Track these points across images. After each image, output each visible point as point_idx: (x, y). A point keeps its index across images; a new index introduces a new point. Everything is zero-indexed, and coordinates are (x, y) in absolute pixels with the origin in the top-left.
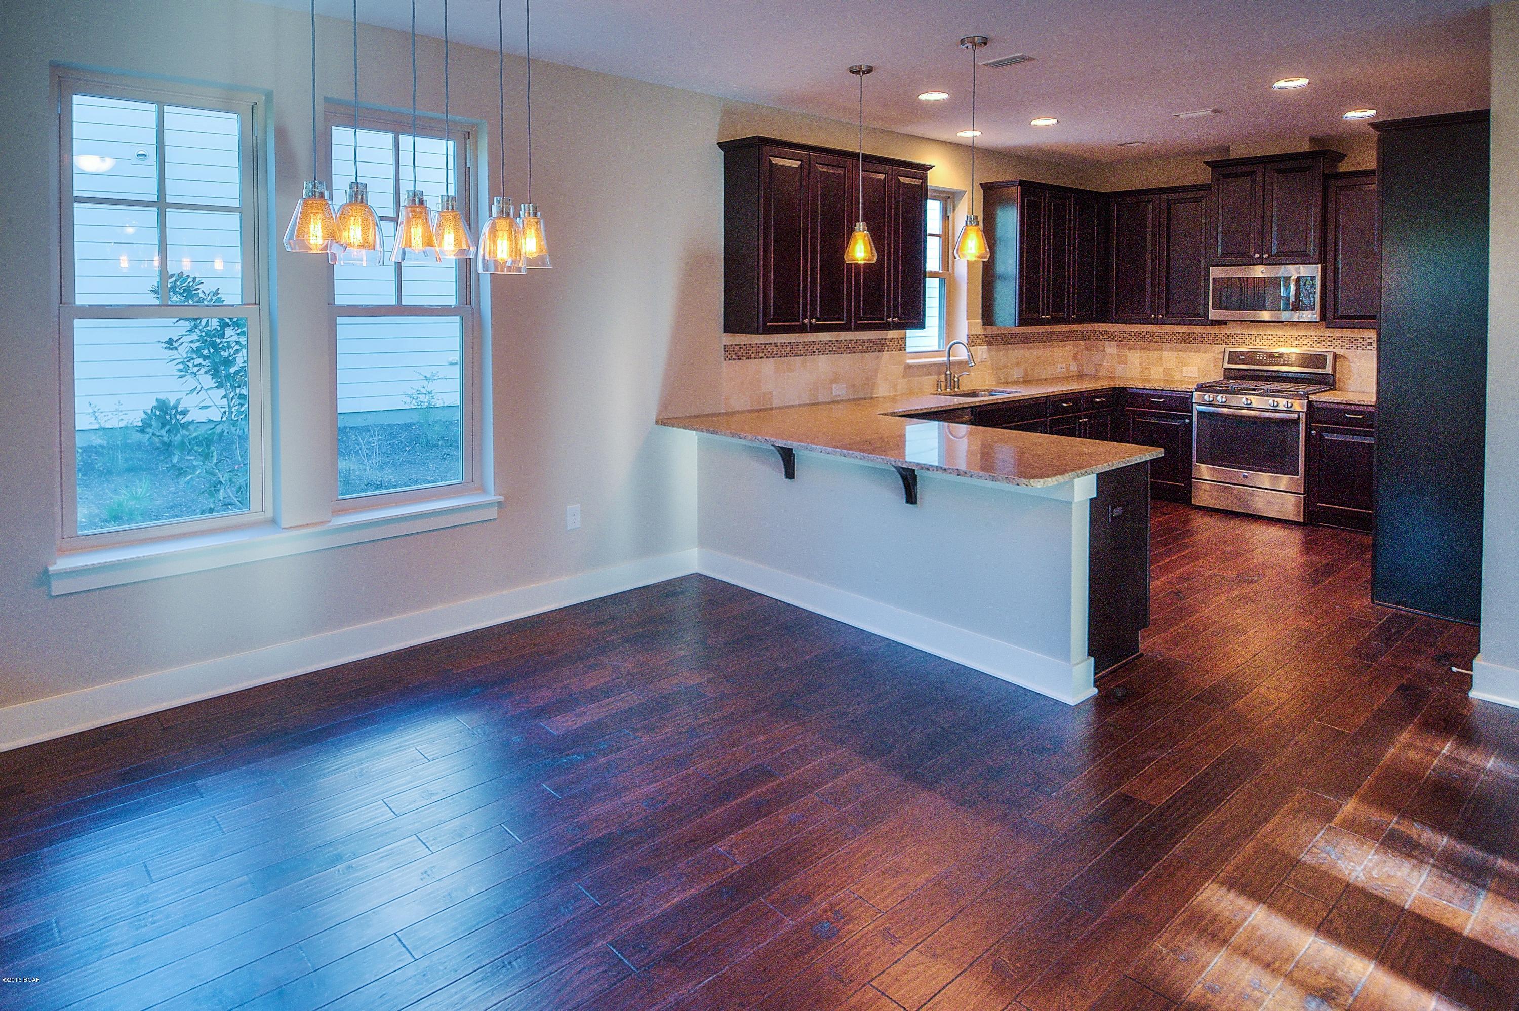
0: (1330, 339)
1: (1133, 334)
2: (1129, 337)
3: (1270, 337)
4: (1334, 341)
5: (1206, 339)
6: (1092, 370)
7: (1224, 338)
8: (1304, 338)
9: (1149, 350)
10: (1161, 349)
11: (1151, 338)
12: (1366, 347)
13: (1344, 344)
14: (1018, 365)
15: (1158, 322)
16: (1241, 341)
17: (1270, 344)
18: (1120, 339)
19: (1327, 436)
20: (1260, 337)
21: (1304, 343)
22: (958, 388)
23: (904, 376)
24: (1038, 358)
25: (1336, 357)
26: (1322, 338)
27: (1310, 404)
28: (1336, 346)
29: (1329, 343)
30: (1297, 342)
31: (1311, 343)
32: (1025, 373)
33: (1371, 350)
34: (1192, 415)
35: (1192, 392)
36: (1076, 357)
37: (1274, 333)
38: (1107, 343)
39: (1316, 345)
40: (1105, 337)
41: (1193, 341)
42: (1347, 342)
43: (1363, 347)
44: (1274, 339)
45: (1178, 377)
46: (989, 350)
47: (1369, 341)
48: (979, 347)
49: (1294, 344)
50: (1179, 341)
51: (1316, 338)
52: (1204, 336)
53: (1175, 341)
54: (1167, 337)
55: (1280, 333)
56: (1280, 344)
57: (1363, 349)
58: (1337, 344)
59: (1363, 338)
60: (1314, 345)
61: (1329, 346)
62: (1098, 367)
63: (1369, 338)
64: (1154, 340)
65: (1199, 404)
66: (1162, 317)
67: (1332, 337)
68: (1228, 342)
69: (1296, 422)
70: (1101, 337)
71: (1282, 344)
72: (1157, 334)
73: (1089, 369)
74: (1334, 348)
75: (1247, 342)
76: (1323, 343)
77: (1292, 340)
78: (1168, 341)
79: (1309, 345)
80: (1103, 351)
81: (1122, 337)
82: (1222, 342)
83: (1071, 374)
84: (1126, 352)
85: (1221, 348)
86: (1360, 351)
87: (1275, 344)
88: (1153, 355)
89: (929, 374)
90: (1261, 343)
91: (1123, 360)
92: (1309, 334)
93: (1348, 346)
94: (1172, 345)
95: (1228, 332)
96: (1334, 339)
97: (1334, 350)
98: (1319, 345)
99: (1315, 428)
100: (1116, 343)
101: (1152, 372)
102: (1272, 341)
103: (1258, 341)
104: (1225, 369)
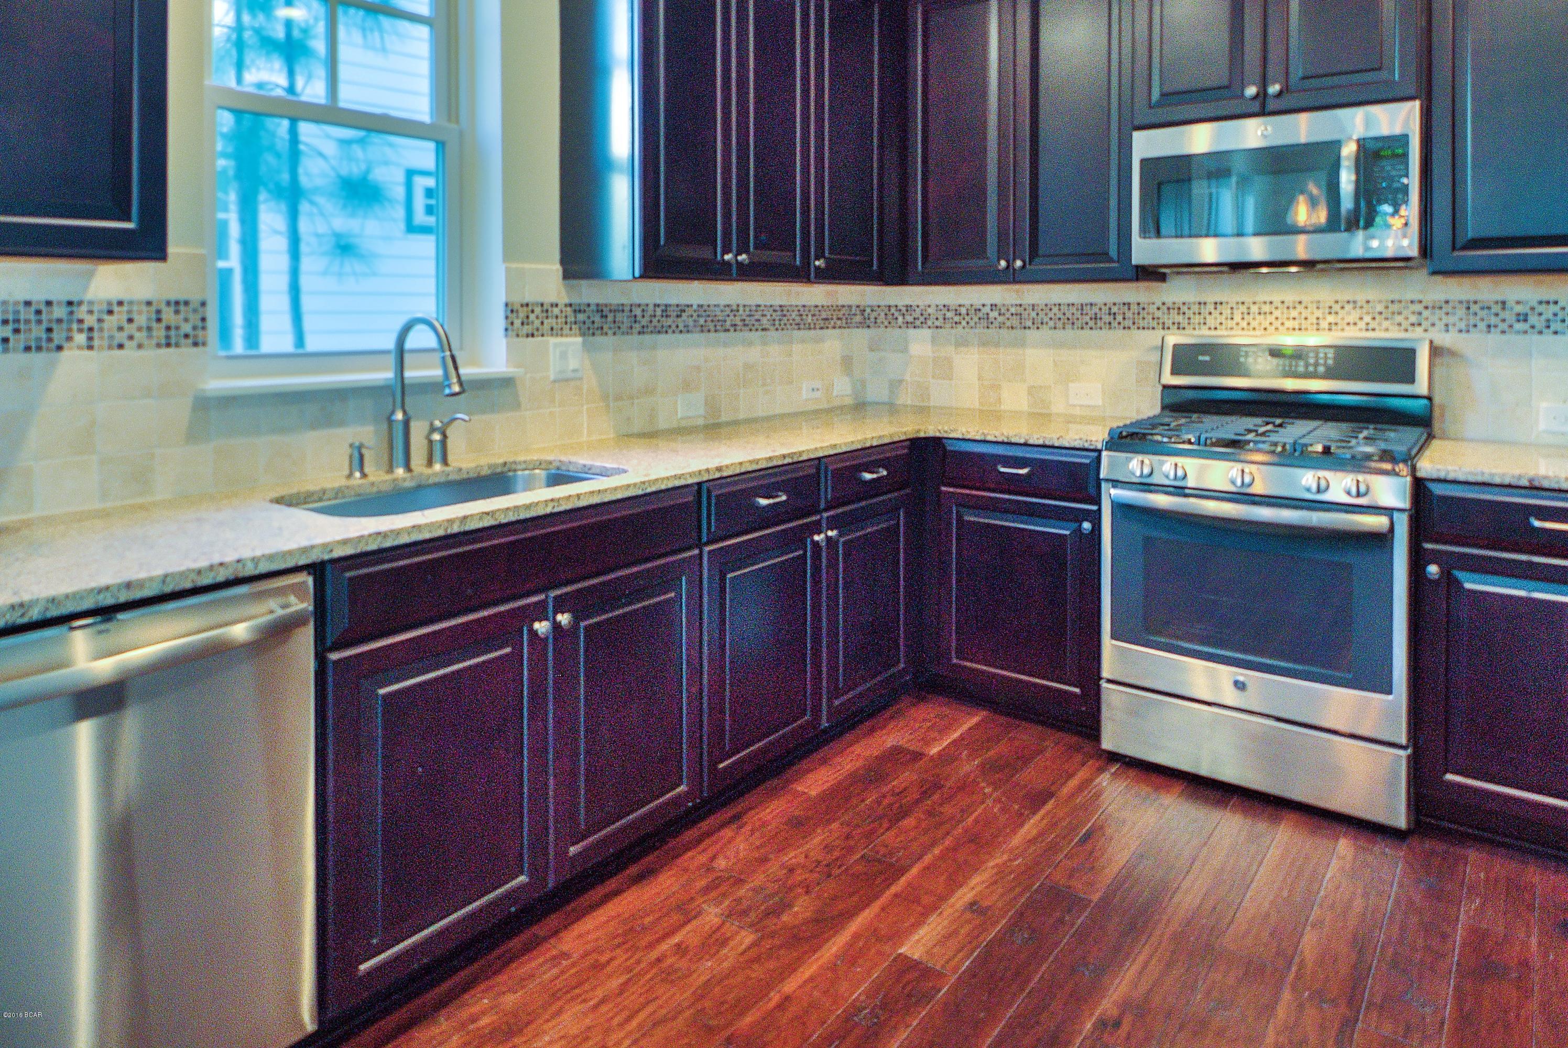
0: (1418, 307)
1: (963, 311)
2: (957, 319)
3: (1266, 308)
4: (1426, 313)
5: (1119, 318)
6: (884, 396)
7: (1158, 314)
8: (1348, 307)
9: (997, 345)
10: (1022, 344)
11: (1000, 319)
12: (1511, 326)
13: (1451, 319)
14: (687, 386)
15: (1010, 277)
16: (1196, 319)
17: (1266, 324)
18: (938, 323)
19: (1473, 583)
20: (1243, 309)
21: (1351, 319)
22: (445, 462)
23: (195, 434)
24: (748, 367)
25: (1436, 351)
26: (1395, 307)
27: (1419, 486)
28: (1433, 325)
29: (1413, 319)
30: (1331, 319)
31: (1367, 319)
32: (712, 405)
33: (1525, 332)
34: (1100, 510)
35: (1100, 451)
36: (847, 363)
37: (1277, 298)
38: (911, 331)
39: (1380, 324)
40: (909, 318)
41: (1091, 323)
42: (1461, 312)
43: (1504, 326)
44: (1277, 313)
45: (1058, 407)
46: (586, 347)
47: (1519, 309)
48: (552, 340)
49: (1324, 324)
50: (1060, 324)
51: (1380, 308)
52: (1115, 309)
53: (1051, 324)
54: (1033, 314)
55: (1290, 296)
56: (1289, 324)
57: (1503, 332)
58: (1435, 319)
59: (1504, 303)
60: (1373, 324)
61: (1413, 325)
62: (896, 385)
63: (1518, 303)
64: (1008, 324)
65: (1116, 483)
66: (1024, 266)
67: (1421, 302)
68: (1169, 323)
69: (1382, 540)
70: (900, 319)
71: (1296, 324)
72: (1013, 310)
73: (876, 391)
74: (1426, 330)
75: (1211, 321)
76: (1399, 319)
77: (1319, 313)
78: (1038, 325)
79: (1362, 325)
80: (905, 350)
81: (941, 319)
82: (1154, 324)
83: (837, 403)
84: (950, 350)
85: (1153, 337)
86: (1494, 338)
87: (1277, 324)
88: (1006, 356)
89: (327, 421)
90: (1244, 324)
91: (944, 369)
92: (1361, 297)
93: (1462, 325)
94: (1045, 332)
95: (1169, 300)
96: (1426, 308)
97: (1429, 336)
98: (1386, 324)
99: (1436, 557)
100: (930, 331)
101: (1005, 394)
102: (1271, 318)
103: (1238, 318)
104: (1165, 387)
